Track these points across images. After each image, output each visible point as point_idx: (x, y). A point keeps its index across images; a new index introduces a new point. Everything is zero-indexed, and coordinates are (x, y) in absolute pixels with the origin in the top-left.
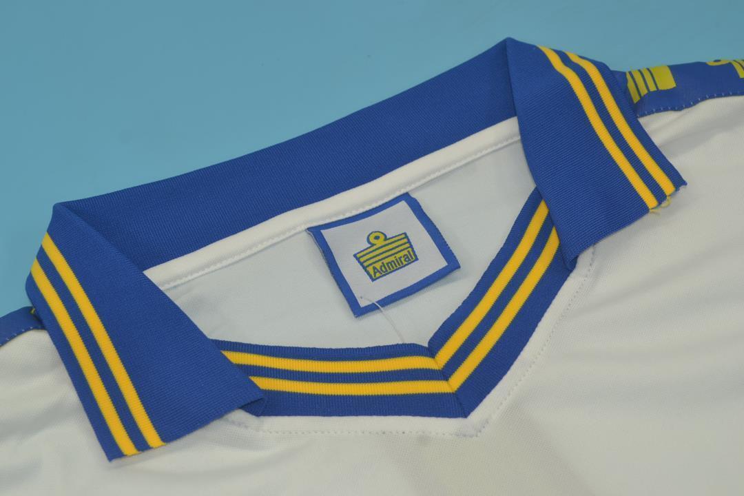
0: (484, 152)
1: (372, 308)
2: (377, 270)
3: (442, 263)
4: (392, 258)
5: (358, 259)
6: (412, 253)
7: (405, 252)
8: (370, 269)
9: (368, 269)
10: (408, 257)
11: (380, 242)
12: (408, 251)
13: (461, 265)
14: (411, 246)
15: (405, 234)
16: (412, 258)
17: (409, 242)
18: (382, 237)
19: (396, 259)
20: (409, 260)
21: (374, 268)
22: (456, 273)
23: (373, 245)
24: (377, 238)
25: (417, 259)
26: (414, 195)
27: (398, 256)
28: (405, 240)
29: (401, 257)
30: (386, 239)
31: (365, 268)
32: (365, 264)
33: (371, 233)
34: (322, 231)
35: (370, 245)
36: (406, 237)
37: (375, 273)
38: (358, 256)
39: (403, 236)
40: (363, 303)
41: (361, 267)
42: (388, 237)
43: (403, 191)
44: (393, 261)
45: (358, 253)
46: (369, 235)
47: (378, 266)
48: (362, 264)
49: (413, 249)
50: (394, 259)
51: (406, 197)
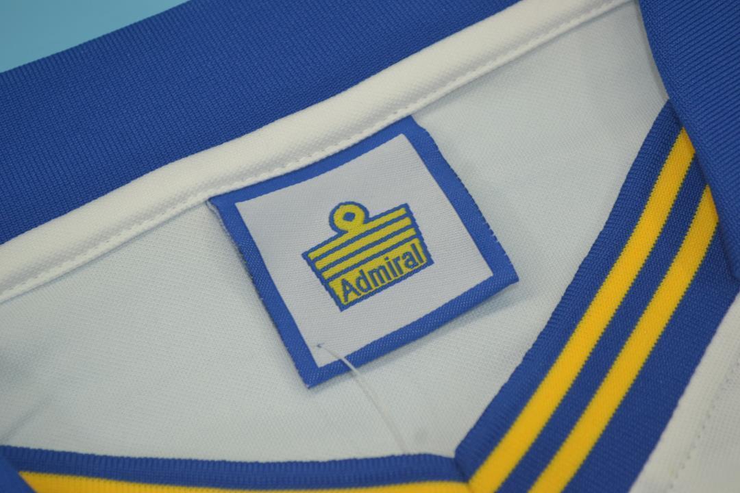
0: (564, 27)
1: (337, 369)
2: (351, 286)
3: (481, 272)
4: (380, 261)
5: (311, 263)
6: (420, 249)
7: (407, 247)
8: (337, 285)
9: (332, 284)
10: (412, 259)
11: (356, 227)
12: (413, 246)
13: (519, 275)
14: (419, 235)
15: (406, 206)
16: (420, 260)
17: (414, 225)
18: (360, 215)
19: (389, 264)
20: (415, 264)
21: (345, 283)
22: (511, 292)
23: (341, 233)
24: (349, 217)
25: (430, 262)
26: (424, 122)
27: (392, 255)
28: (407, 221)
29: (398, 258)
30: (367, 219)
31: (325, 283)
32: (327, 275)
33: (337, 207)
34: (239, 205)
35: (334, 233)
36: (409, 214)
37: (346, 294)
38: (312, 256)
39: (402, 212)
40: (322, 359)
41: (318, 281)
42: (371, 216)
43: (402, 113)
44: (382, 267)
45: (313, 250)
46: (333, 212)
47: (351, 277)
48: (319, 274)
49: (421, 239)
50: (384, 263)
51: (407, 127)
